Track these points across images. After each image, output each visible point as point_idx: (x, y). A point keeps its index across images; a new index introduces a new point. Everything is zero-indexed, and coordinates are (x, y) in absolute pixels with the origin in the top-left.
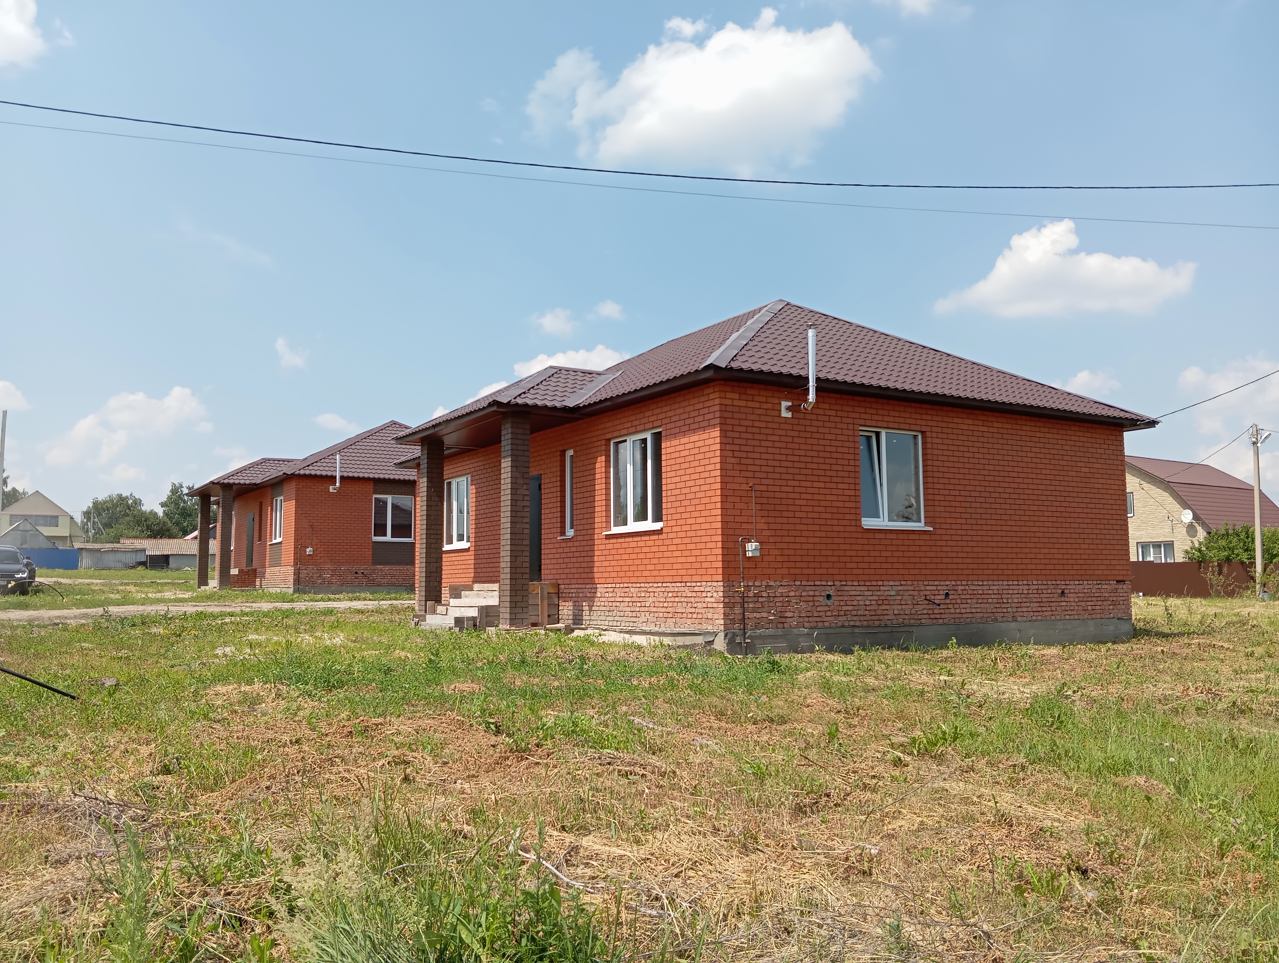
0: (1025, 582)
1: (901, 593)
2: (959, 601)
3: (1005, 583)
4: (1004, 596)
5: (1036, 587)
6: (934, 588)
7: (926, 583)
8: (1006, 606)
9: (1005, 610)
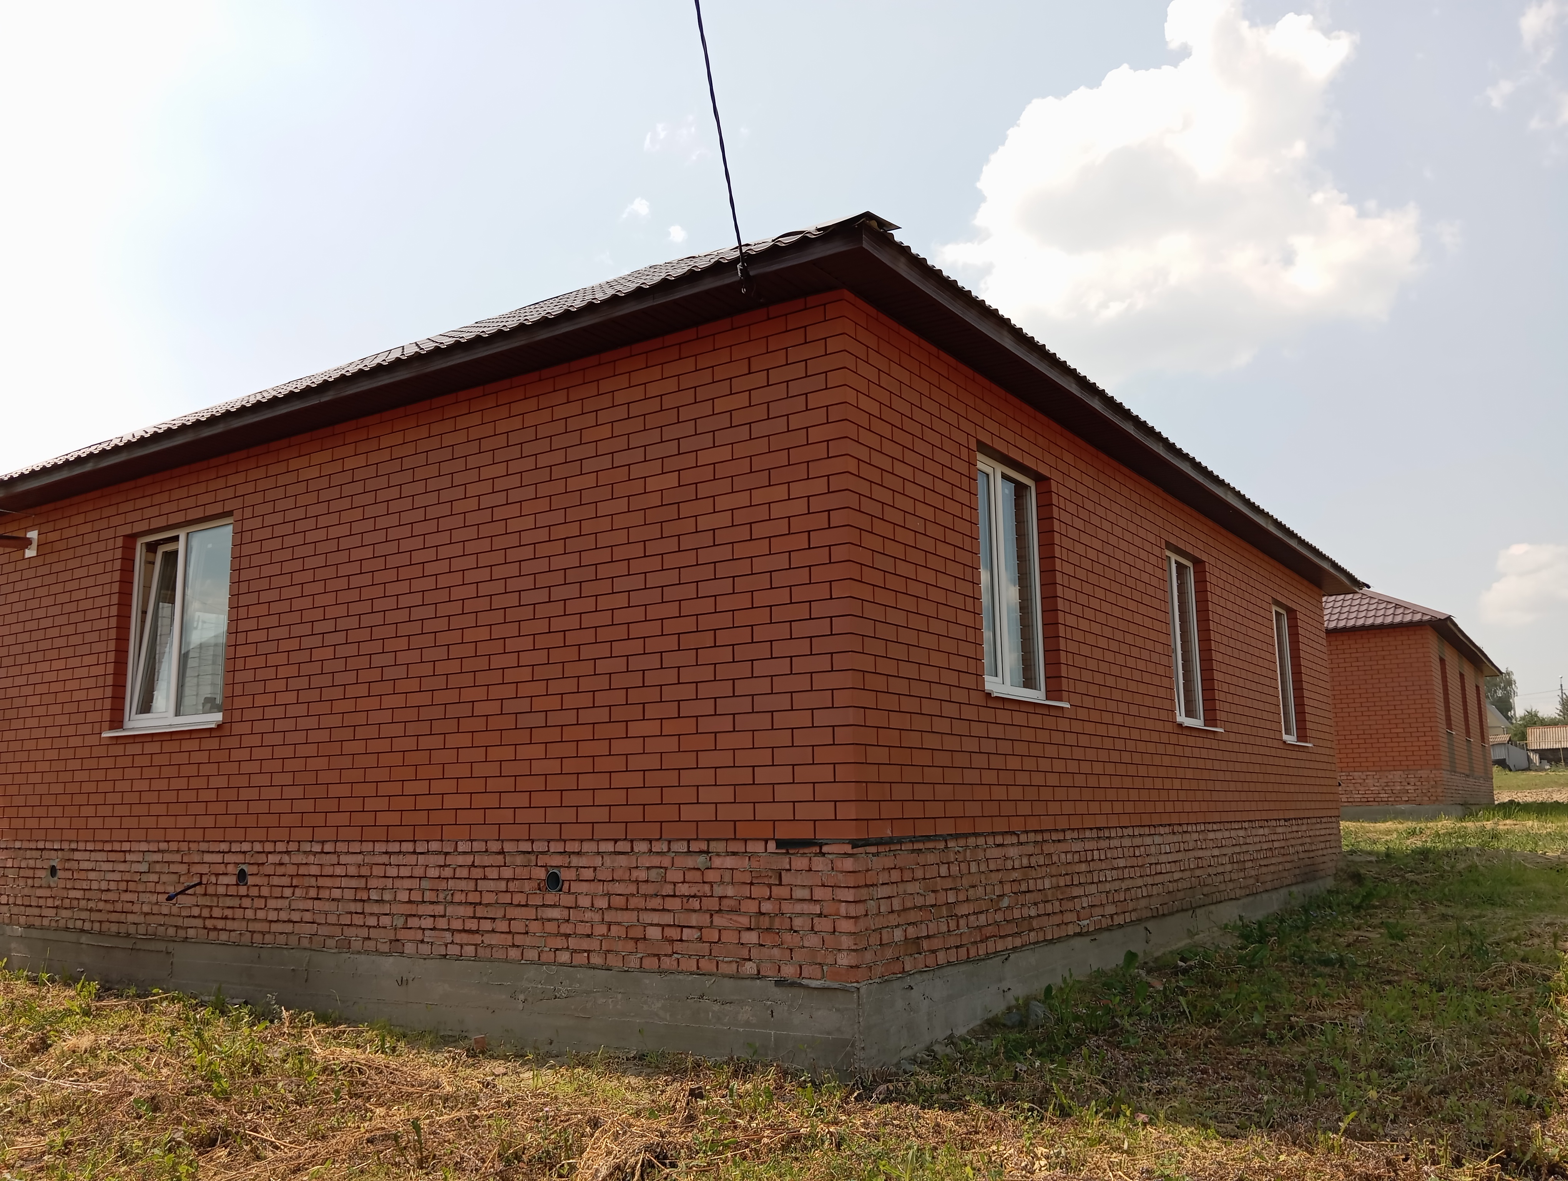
0: (434, 846)
1: (158, 867)
2: (265, 892)
3: (380, 847)
4: (373, 883)
5: (469, 860)
6: (218, 858)
7: (204, 846)
8: (376, 908)
9: (372, 921)
